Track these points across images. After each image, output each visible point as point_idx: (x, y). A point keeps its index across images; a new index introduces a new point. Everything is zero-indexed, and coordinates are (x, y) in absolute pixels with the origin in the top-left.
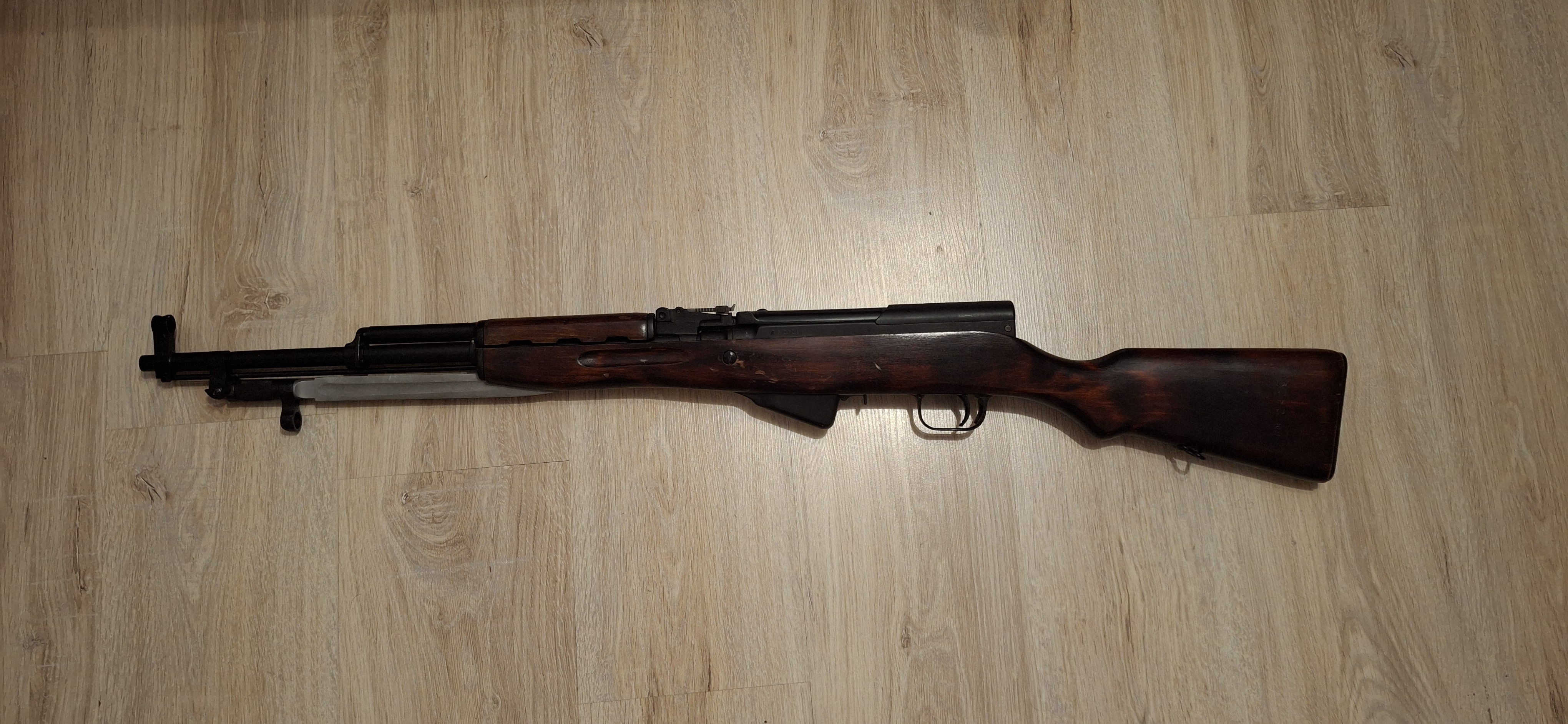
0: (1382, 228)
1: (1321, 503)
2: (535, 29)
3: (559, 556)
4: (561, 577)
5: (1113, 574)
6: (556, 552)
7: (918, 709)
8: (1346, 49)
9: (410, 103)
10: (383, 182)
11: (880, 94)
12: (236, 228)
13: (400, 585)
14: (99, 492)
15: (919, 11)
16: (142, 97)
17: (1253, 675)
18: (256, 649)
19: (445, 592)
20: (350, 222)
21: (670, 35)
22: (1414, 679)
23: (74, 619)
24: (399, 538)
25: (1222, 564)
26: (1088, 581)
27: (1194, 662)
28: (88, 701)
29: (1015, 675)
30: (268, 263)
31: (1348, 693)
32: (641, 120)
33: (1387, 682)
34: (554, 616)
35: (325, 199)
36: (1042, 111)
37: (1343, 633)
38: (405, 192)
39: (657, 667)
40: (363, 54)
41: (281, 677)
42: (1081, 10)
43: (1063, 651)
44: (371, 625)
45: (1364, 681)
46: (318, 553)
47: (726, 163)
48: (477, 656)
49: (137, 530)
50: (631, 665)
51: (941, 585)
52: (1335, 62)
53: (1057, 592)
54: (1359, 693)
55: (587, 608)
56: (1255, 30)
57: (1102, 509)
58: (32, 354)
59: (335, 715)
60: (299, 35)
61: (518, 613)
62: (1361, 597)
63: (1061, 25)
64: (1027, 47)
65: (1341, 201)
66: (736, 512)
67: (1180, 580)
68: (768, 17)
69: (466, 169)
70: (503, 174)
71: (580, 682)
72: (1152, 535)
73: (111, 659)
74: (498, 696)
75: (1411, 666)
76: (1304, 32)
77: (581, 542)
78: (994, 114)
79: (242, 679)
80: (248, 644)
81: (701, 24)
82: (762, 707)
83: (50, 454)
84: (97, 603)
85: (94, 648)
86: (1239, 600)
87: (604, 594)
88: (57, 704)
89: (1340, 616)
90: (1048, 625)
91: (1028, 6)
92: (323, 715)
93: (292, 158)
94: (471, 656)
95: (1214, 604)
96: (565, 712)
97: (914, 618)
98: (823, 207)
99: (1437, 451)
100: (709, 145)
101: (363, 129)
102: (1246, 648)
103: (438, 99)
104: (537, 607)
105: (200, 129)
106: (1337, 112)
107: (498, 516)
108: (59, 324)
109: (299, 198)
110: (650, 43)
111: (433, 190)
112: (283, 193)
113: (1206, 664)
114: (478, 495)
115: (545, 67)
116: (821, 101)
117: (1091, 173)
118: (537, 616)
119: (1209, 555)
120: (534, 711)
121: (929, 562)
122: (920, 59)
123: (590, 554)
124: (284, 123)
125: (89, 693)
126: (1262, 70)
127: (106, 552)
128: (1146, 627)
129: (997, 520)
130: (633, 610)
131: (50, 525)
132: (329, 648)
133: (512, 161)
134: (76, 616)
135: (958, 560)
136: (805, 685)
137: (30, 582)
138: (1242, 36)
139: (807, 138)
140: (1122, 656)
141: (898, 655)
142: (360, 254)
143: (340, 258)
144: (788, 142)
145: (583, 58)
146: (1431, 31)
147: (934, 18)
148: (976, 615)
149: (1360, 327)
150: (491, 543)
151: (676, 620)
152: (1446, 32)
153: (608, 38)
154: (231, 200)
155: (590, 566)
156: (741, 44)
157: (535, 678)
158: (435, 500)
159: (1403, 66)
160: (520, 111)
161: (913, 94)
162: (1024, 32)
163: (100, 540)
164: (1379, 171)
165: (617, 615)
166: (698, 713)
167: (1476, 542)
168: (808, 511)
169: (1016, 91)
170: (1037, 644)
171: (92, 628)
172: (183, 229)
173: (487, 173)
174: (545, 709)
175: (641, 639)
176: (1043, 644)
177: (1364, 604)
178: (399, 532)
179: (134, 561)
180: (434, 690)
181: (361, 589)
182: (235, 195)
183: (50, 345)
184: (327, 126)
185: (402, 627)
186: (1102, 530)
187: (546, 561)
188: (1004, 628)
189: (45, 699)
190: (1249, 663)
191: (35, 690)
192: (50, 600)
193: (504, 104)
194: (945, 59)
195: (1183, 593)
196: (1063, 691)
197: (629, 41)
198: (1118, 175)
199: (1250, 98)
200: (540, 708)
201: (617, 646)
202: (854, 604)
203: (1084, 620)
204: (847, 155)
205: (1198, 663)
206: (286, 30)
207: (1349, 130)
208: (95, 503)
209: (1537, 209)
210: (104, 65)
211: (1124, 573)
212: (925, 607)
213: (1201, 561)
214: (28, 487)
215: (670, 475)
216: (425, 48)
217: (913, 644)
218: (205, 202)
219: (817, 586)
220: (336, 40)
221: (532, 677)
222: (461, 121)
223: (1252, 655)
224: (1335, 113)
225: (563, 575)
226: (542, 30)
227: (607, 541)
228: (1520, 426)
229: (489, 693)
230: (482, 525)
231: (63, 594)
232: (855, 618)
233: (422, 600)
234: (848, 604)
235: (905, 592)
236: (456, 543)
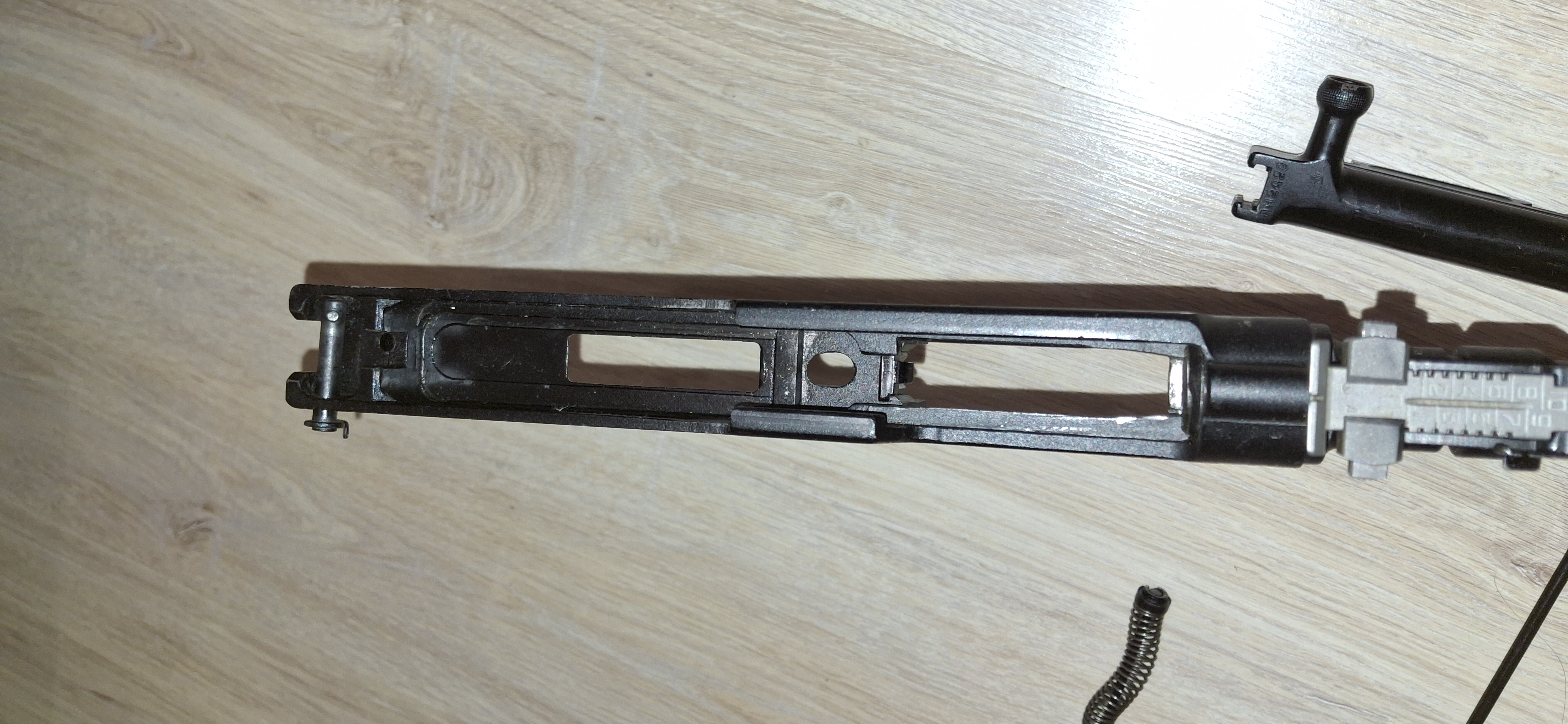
11: (387, 69)
32: (339, 520)
68: (211, 218)
97: (1505, 536)
202: (1399, 632)
234: (1391, 644)
235: (1436, 525)
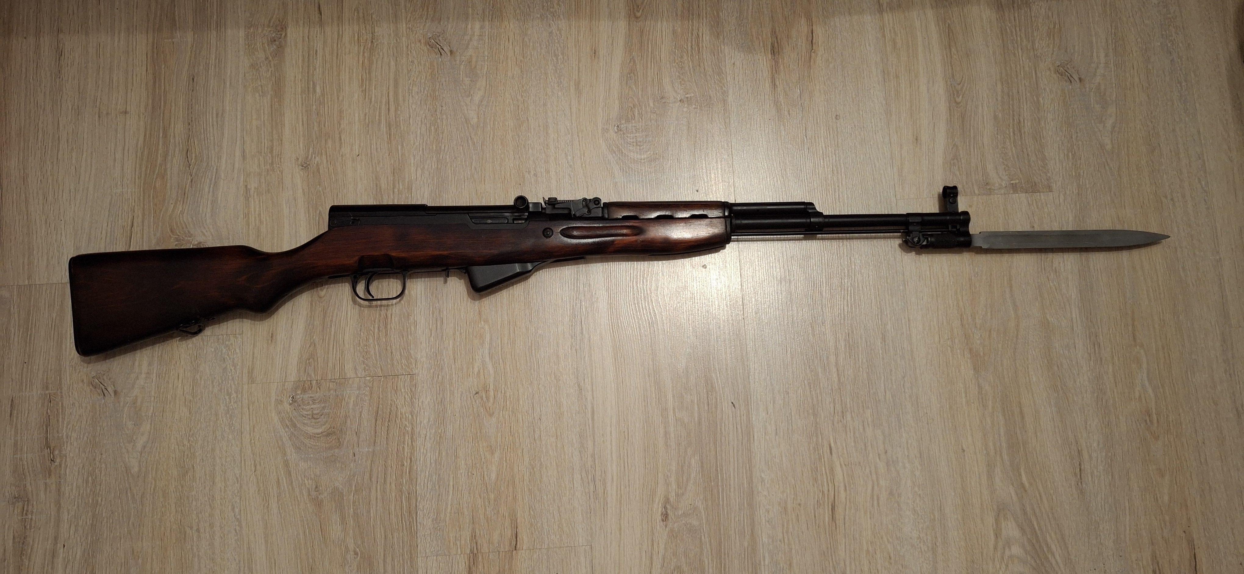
0: (1046, 210)
1: (986, 420)
2: (398, 41)
3: (406, 447)
4: (407, 462)
5: (824, 470)
6: (404, 444)
7: (672, 568)
8: (1027, 69)
9: (302, 98)
10: (280, 158)
11: (662, 98)
12: (169, 191)
13: (286, 464)
14: (65, 389)
15: (695, 33)
16: (100, 89)
17: (926, 549)
18: (180, 509)
19: (320, 471)
20: (255, 188)
21: (502, 47)
22: (1050, 556)
23: (46, 484)
24: (287, 429)
25: (907, 465)
26: (804, 474)
27: (882, 538)
28: (56, 543)
29: (746, 544)
30: (192, 219)
31: (998, 566)
32: (478, 114)
33: (1029, 558)
34: (401, 491)
35: (236, 171)
36: (786, 113)
37: (997, 521)
38: (297, 166)
39: (477, 531)
40: (267, 58)
41: (198, 530)
42: (820, 35)
43: (783, 525)
44: (265, 494)
45: (1011, 557)
46: (226, 439)
47: (542, 148)
48: (343, 520)
49: (93, 419)
50: (458, 529)
51: (693, 476)
52: (1017, 77)
53: (780, 482)
54: (1007, 566)
55: (426, 486)
56: (956, 52)
57: (818, 420)
58: (16, 284)
59: (237, 560)
60: (218, 43)
61: (374, 488)
62: (1013, 493)
63: (804, 45)
64: (777, 62)
65: (1015, 188)
66: (541, 415)
67: (874, 477)
68: (578, 35)
69: (343, 149)
70: (371, 153)
71: (419, 541)
72: (855, 442)
73: (73, 513)
74: (358, 549)
75: (1049, 548)
76: (994, 53)
77: (422, 436)
78: (749, 115)
79: (169, 531)
80: (174, 505)
81: (526, 39)
82: (555, 563)
83: (29, 361)
84: (63, 472)
85: (60, 505)
86: (918, 493)
87: (439, 475)
88: (33, 545)
89: (995, 507)
90: (773, 507)
91: (779, 30)
92: (228, 559)
93: (212, 138)
94: (338, 519)
95: (900, 495)
96: (407, 563)
97: (672, 500)
98: (615, 184)
99: (1078, 383)
100: (529, 134)
101: (266, 117)
102: (922, 529)
103: (323, 94)
104: (388, 485)
105: (143, 114)
106: (1016, 117)
107: (361, 415)
108: (36, 261)
109: (217, 169)
110: (486, 53)
111: (317, 165)
112: (205, 164)
113: (891, 540)
114: (346, 399)
115: (405, 71)
116: (617, 102)
117: (822, 163)
118: (388, 491)
119: (897, 458)
120: (384, 561)
121: (685, 457)
122: (694, 70)
123: (429, 445)
124: (206, 111)
125: (56, 539)
126: (959, 84)
127: (70, 434)
128: (847, 511)
129: (738, 426)
130: (460, 488)
131: (28, 413)
132: (233, 509)
133: (378, 143)
134: (48, 481)
135: (707, 457)
136: (588, 548)
137: (14, 455)
138: (945, 56)
139: (605, 130)
140: (827, 532)
141: (658, 528)
142: (262, 213)
143: (247, 215)
144: (590, 133)
145: (435, 64)
146: (1095, 54)
147: (706, 38)
148: (719, 498)
149: (1024, 287)
150: (355, 435)
151: (492, 496)
152: (1107, 55)
153: (454, 49)
154: (165, 170)
155: (429, 454)
156: (556, 56)
157: (385, 536)
158: (314, 401)
159: (1071, 82)
160: (386, 105)
161: (687, 98)
162: (775, 51)
163: (65, 425)
164: (1047, 164)
165: (448, 492)
166: (507, 567)
167: (1104, 454)
168: (595, 417)
169: (767, 97)
170: (764, 521)
171: (59, 490)
172: (129, 191)
173: (359, 152)
174: (393, 560)
175: (465, 510)
176: (768, 521)
177: (1015, 498)
178: (287, 425)
179: (90, 441)
180: (310, 544)
181: (258, 467)
182: (169, 165)
183: (29, 278)
184: (239, 113)
185: (288, 495)
186: (817, 436)
187: (396, 450)
188: (739, 509)
189: (24, 542)
190: (924, 541)
191: (16, 535)
192: (28, 468)
193: (373, 99)
194: (713, 71)
195: (876, 487)
196: (782, 558)
197: (470, 52)
198: (842, 165)
199: (948, 105)
200: (389, 560)
201: (448, 515)
202: (627, 487)
203: (800, 505)
204: (635, 144)
205: (885, 539)
206: (209, 38)
207: (1024, 132)
208: (62, 397)
209: (1169, 197)
210: (71, 63)
211: (832, 470)
212: (680, 491)
213: (891, 463)
214: (12, 384)
215: (492, 387)
216: (315, 55)
217: (670, 520)
218: (146, 172)
219: (600, 473)
220: (247, 47)
221: (383, 536)
222: (341, 112)
223: (927, 535)
224: (1015, 118)
225: (409, 461)
226: (404, 43)
227: (442, 435)
228: (1145, 366)
229: (351, 546)
230: (349, 421)
231: (39, 465)
232: (627, 499)
233: (303, 476)
234: (622, 487)
235: (666, 480)
236: (328, 435)
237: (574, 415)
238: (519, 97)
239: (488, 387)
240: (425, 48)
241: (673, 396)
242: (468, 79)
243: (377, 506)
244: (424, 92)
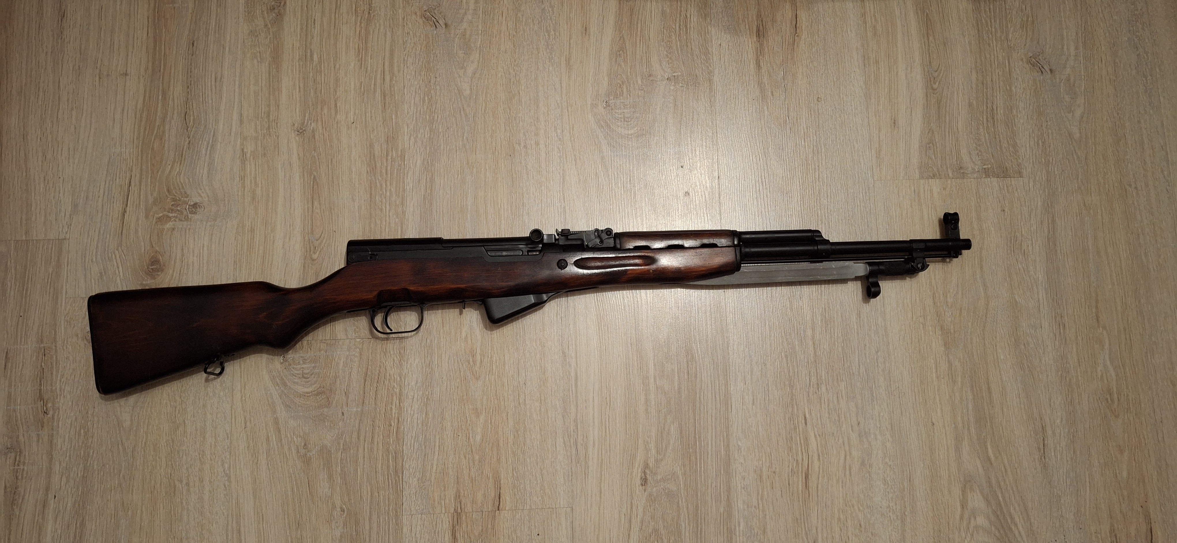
0: (1016, 194)
1: (955, 395)
2: (395, 12)
3: (394, 407)
4: (394, 423)
5: (798, 440)
6: (392, 404)
7: (650, 531)
8: (1000, 58)
9: (299, 65)
10: (277, 123)
11: (650, 75)
12: (167, 152)
13: (276, 421)
14: (59, 343)
15: (683, 14)
16: (101, 51)
17: (895, 518)
18: (170, 463)
19: (309, 429)
20: (251, 152)
21: (496, 22)
22: (1013, 527)
23: (38, 435)
24: (277, 388)
25: (879, 437)
26: (780, 444)
27: (853, 506)
28: (47, 494)
29: (722, 510)
30: (189, 180)
31: (964, 536)
32: (471, 86)
33: (993, 529)
34: (388, 450)
35: (233, 134)
36: (770, 93)
37: (964, 491)
38: (293, 131)
39: (461, 491)
40: (266, 26)
41: (188, 484)
42: (804, 19)
43: (758, 493)
44: (254, 450)
45: (976, 527)
46: (217, 395)
47: (533, 121)
48: (330, 477)
49: (86, 373)
50: (443, 489)
51: (672, 442)
52: (991, 67)
53: (756, 450)
54: (972, 535)
55: (412, 446)
56: (933, 41)
57: (794, 391)
58: (13, 239)
59: (226, 514)
60: (219, 9)
61: (362, 447)
62: (979, 466)
63: (788, 29)
64: (762, 45)
65: (987, 173)
66: (526, 380)
67: (847, 448)
68: (570, 13)
69: (338, 116)
70: (366, 121)
71: (404, 499)
72: (829, 413)
73: (65, 465)
74: (344, 506)
75: (1012, 519)
76: (970, 43)
77: (410, 397)
78: (734, 95)
79: (158, 485)
80: (165, 459)
81: (519, 15)
82: (536, 524)
83: (24, 314)
84: (55, 424)
85: (52, 455)
86: (889, 464)
87: (425, 436)
88: (24, 495)
89: (962, 479)
90: (749, 475)
91: (765, 14)
92: (217, 513)
93: (210, 102)
94: (326, 476)
95: (871, 466)
96: (392, 521)
97: (651, 465)
98: (603, 158)
99: (1043, 361)
100: (520, 107)
101: (264, 82)
102: (892, 498)
103: (320, 62)
104: (376, 443)
105: (143, 76)
106: (989, 105)
107: (350, 375)
108: (34, 217)
109: (214, 132)
110: (480, 27)
111: (313, 131)
112: (202, 127)
113: (861, 508)
114: (336, 359)
115: (401, 41)
116: (606, 79)
117: (803, 143)
118: (375, 449)
119: (870, 430)
120: (370, 518)
121: (664, 425)
122: (681, 50)
123: (417, 406)
124: (205, 75)
125: (47, 489)
126: (936, 71)
127: (63, 387)
128: (820, 479)
129: (717, 396)
130: (445, 448)
131: (23, 365)
132: (223, 465)
133: (373, 111)
134: (40, 433)
135: (686, 424)
136: (569, 510)
137: (7, 406)
138: (923, 44)
139: (594, 106)
140: (800, 500)
141: (637, 490)
142: (258, 176)
143: (243, 178)
144: (580, 108)
145: (430, 36)
146: (1065, 47)
147: (694, 19)
148: (696, 465)
149: (994, 267)
150: (344, 395)
151: (477, 457)
152: (1077, 48)
153: (449, 22)
154: (164, 132)
155: (416, 415)
156: (548, 32)
157: (372, 494)
158: (305, 361)
159: (1042, 72)
160: (381, 74)
161: (674, 76)
162: (760, 33)
163: (59, 378)
164: (1018, 152)
165: (434, 452)
166: (489, 526)
167: (1067, 430)
168: (579, 383)
169: (751, 78)
170: (739, 488)
171: (51, 442)
172: (127, 151)
173: (354, 119)
174: (379, 517)
175: (450, 470)
176: (744, 488)
177: (981, 471)
178: (277, 383)
179: (83, 395)
180: (298, 500)
181: (248, 424)
182: (167, 127)
183: (27, 233)
184: (237, 79)
185: (277, 452)
186: (793, 407)
187: (384, 410)
188: (716, 475)
189: (15, 492)
190: (893, 510)
191: (8, 485)
192: (21, 420)
193: (369, 68)
194: (700, 52)
195: (848, 457)
196: (756, 524)
197: (465, 25)
198: (823, 145)
199: (925, 91)
200: (374, 517)
201: (433, 475)
202: (608, 452)
203: (774, 472)
204: (623, 120)
205: (856, 507)
206: (210, 5)
207: (997, 119)
208: (56, 351)
209: (1133, 186)
210: (73, 25)
211: (806, 439)
212: (660, 457)
213: (863, 434)
214: (7, 337)
215: (479, 351)
216: (313, 24)
217: (649, 484)
218: (144, 132)
219: (582, 438)
220: (247, 14)
221: (369, 494)
222: (337, 80)
223: (896, 504)
224: (988, 106)
225: (396, 421)
226: (400, 14)
227: (430, 397)
228: (1107, 346)
229: (338, 503)
230: (338, 382)
231: (31, 417)
232: (608, 463)
233: (292, 434)
234: (603, 452)
235: (646, 446)
236: (318, 394)
237: (558, 381)
238: (511, 71)
239: (475, 351)
240: (421, 20)
241: (655, 365)
242: (461, 52)
243: (364, 465)
244: (418, 63)
